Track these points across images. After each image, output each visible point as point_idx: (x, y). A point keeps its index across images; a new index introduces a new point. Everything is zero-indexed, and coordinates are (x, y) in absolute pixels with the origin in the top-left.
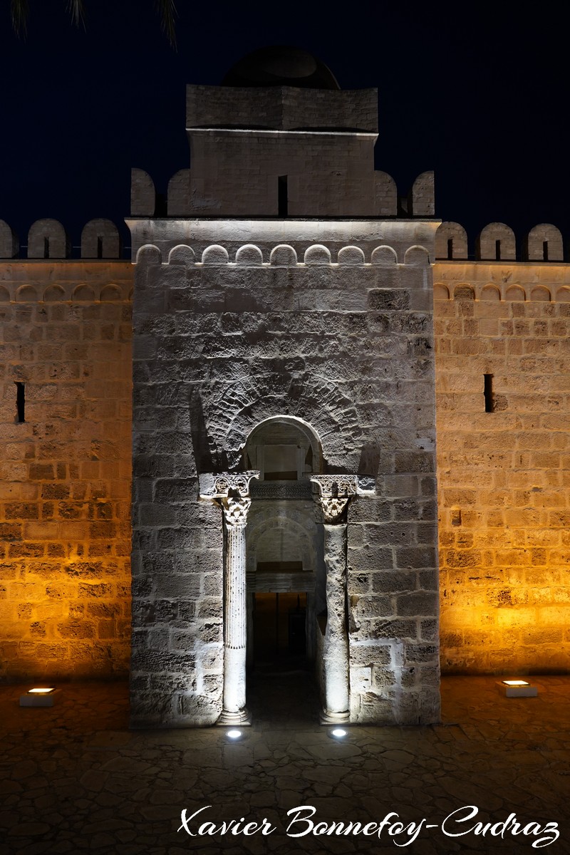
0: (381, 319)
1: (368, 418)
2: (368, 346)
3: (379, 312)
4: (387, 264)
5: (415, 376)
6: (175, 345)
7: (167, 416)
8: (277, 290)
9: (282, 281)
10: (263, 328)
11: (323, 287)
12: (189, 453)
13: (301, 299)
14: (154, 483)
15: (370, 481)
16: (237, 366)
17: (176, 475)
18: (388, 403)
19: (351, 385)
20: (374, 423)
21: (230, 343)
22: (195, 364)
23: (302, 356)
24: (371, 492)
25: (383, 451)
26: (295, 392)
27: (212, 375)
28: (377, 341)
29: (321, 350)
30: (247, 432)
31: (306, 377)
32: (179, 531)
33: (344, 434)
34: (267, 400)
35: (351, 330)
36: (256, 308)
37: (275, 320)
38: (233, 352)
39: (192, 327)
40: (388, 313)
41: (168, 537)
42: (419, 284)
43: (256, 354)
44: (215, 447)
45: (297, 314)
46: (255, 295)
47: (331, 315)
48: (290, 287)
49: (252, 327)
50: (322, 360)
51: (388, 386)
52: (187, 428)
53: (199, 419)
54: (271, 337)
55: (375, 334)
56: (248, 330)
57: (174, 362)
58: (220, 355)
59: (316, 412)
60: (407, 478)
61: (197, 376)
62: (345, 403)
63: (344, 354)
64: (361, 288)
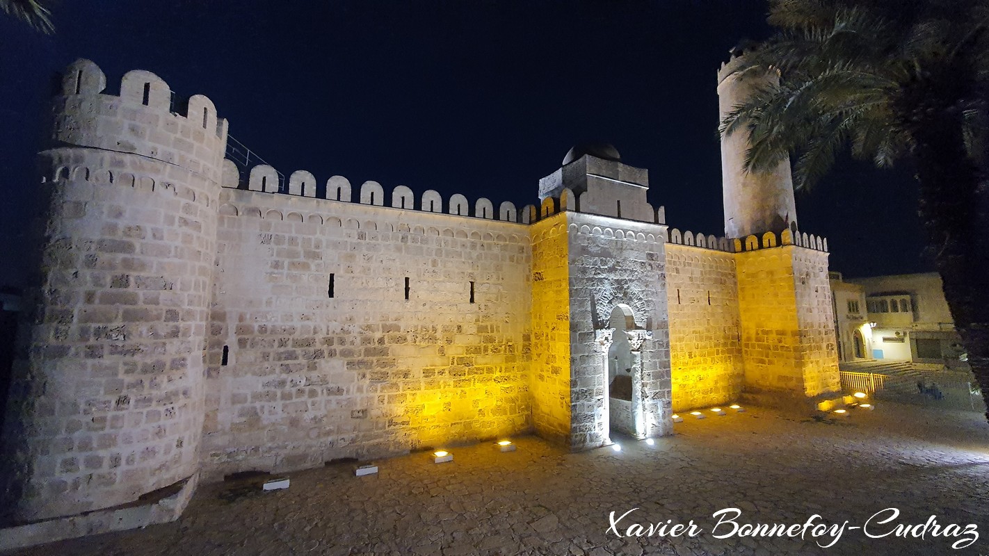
0: (650, 265)
1: (648, 306)
2: (646, 276)
3: (650, 262)
4: (651, 242)
5: (662, 289)
6: (584, 271)
7: (582, 303)
8: (618, 249)
9: (619, 246)
10: (614, 265)
11: (632, 250)
12: (590, 321)
13: (626, 254)
14: (578, 334)
15: (651, 332)
16: (606, 281)
17: (586, 330)
18: (654, 300)
19: (643, 291)
20: (650, 308)
21: (603, 271)
22: (592, 279)
23: (627, 278)
24: (650, 337)
25: (653, 320)
26: (625, 294)
27: (598, 285)
28: (649, 274)
29: (633, 276)
30: (610, 311)
31: (628, 288)
32: (587, 356)
33: (641, 313)
34: (616, 297)
35: (642, 268)
36: (611, 257)
37: (618, 262)
38: (604, 275)
39: (589, 262)
40: (652, 262)
41: (583, 359)
42: (661, 252)
43: (612, 276)
44: (600, 318)
45: (624, 260)
46: (611, 251)
47: (635, 261)
48: (622, 249)
49: (610, 265)
50: (634, 281)
51: (653, 293)
52: (589, 309)
53: (594, 305)
54: (616, 270)
55: (649, 271)
56: (609, 266)
57: (584, 278)
58: (600, 276)
59: (632, 303)
60: (660, 330)
61: (592, 286)
62: (641, 299)
63: (640, 278)
64: (644, 251)
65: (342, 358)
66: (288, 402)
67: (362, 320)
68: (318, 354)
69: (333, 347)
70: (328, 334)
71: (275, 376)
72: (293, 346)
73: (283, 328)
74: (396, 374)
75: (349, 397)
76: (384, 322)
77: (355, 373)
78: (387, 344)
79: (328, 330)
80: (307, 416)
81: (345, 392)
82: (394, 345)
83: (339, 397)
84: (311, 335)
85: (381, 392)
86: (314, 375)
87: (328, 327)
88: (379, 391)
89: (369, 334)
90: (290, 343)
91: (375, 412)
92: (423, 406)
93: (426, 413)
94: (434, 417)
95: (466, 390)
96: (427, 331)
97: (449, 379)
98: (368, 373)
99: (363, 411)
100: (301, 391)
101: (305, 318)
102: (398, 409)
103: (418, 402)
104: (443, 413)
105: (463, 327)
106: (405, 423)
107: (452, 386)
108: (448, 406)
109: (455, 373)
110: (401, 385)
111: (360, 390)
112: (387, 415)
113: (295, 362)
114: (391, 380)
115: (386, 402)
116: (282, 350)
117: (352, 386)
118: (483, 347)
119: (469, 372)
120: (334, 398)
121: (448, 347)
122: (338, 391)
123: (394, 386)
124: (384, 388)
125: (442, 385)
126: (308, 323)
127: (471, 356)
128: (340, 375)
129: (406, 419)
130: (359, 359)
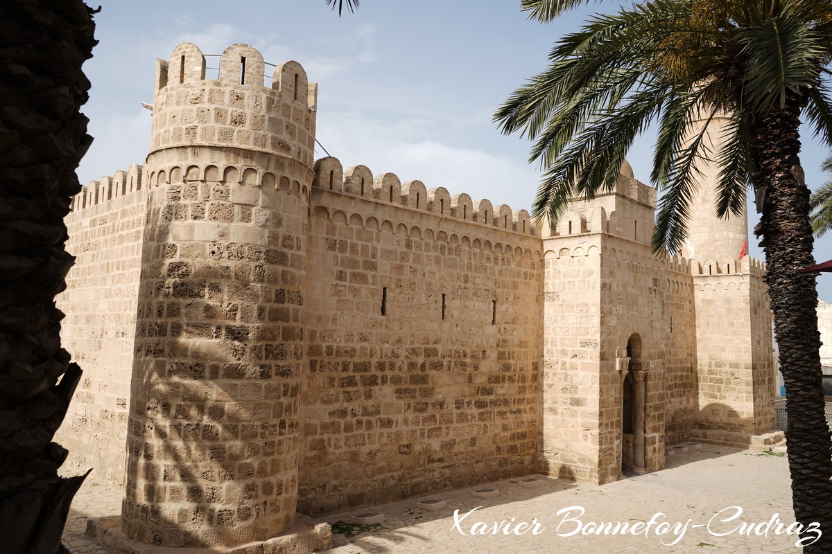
40: (656, 288)
42: (662, 277)
65: (392, 385)
66: (349, 434)
67: (409, 342)
68: (373, 381)
69: (385, 373)
70: (381, 357)
71: (339, 404)
72: (354, 371)
73: (346, 349)
74: (434, 405)
75: (397, 429)
76: (425, 346)
77: (401, 402)
78: (428, 371)
79: (382, 353)
80: (365, 450)
81: (394, 424)
82: (434, 372)
83: (389, 430)
84: (367, 359)
85: (423, 424)
86: (370, 403)
87: (382, 349)
88: (421, 424)
89: (414, 358)
90: (351, 366)
91: (417, 448)
92: (455, 440)
93: (456, 449)
94: (463, 453)
95: (488, 423)
96: (459, 357)
97: (475, 411)
98: (412, 402)
99: (408, 446)
100: (359, 422)
101: (363, 338)
102: (435, 444)
103: (451, 436)
104: (469, 448)
105: (488, 353)
106: (440, 460)
107: (477, 419)
108: (473, 441)
109: (480, 405)
110: (438, 417)
111: (406, 421)
112: (426, 451)
113: (355, 389)
114: (430, 411)
115: (426, 436)
116: (345, 375)
117: (400, 417)
118: (501, 375)
119: (490, 403)
120: (385, 431)
121: (475, 375)
122: (388, 423)
123: (433, 417)
124: (425, 420)
125: (469, 417)
126: (366, 344)
127: (492, 385)
128: (390, 405)
129: (441, 455)
130: (406, 386)
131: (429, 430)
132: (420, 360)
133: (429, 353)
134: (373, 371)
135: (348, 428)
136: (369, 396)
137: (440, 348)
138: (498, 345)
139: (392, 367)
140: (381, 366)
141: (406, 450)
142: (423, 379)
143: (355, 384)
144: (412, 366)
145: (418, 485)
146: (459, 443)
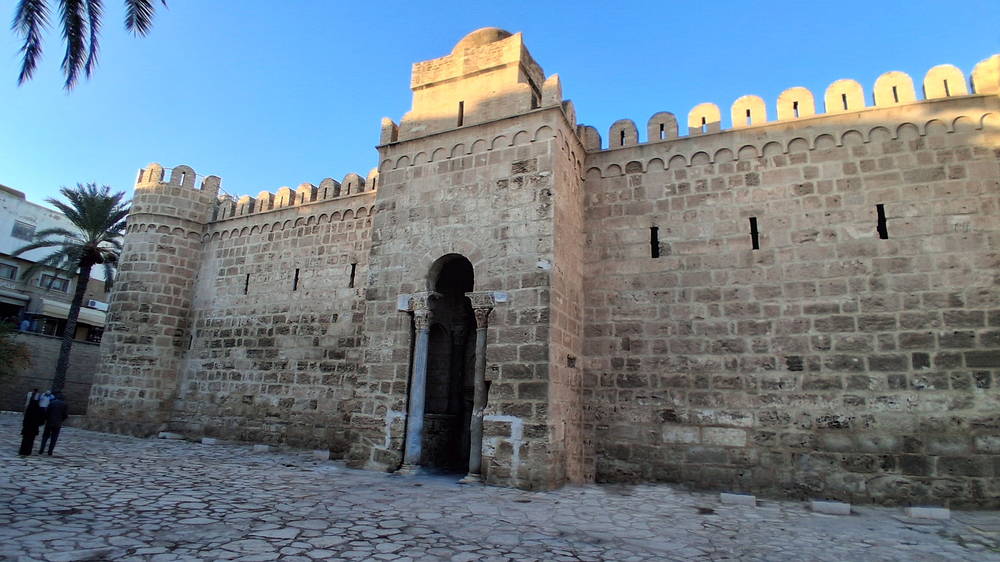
0: (518, 180)
40: (523, 175)
65: (245, 346)
67: (261, 312)
68: (231, 344)
69: (240, 337)
70: (239, 325)
71: (209, 359)
72: (221, 336)
73: (217, 321)
74: (277, 364)
75: (244, 382)
76: (275, 314)
77: (250, 360)
78: (274, 335)
79: (240, 322)
82: (280, 336)
85: (265, 380)
86: (228, 359)
88: (263, 379)
89: (264, 325)
90: (219, 333)
91: (258, 400)
92: (293, 400)
93: (295, 408)
94: (300, 413)
95: (334, 388)
96: (306, 322)
97: (319, 374)
98: (259, 362)
99: (251, 397)
100: (218, 373)
101: (229, 313)
102: (274, 400)
103: (290, 395)
104: (309, 411)
105: (339, 316)
106: (277, 415)
107: (320, 381)
108: (314, 404)
109: (325, 368)
110: (279, 376)
111: (251, 376)
112: (265, 405)
113: (220, 349)
114: (273, 370)
115: (267, 390)
116: (216, 339)
117: (247, 373)
118: (355, 338)
119: (339, 367)
120: (235, 382)
121: (323, 338)
122: (237, 377)
123: (274, 376)
124: (267, 377)
125: (312, 379)
126: (230, 317)
127: (342, 349)
128: (241, 362)
129: (278, 411)
130: (255, 348)
131: (270, 387)
132: (269, 326)
133: (277, 320)
134: (233, 336)
135: (211, 377)
136: (228, 355)
137: (288, 315)
138: (354, 308)
139: (246, 332)
140: (238, 333)
141: (248, 400)
142: (269, 343)
143: (220, 346)
144: (262, 331)
145: (255, 433)
146: (298, 403)
